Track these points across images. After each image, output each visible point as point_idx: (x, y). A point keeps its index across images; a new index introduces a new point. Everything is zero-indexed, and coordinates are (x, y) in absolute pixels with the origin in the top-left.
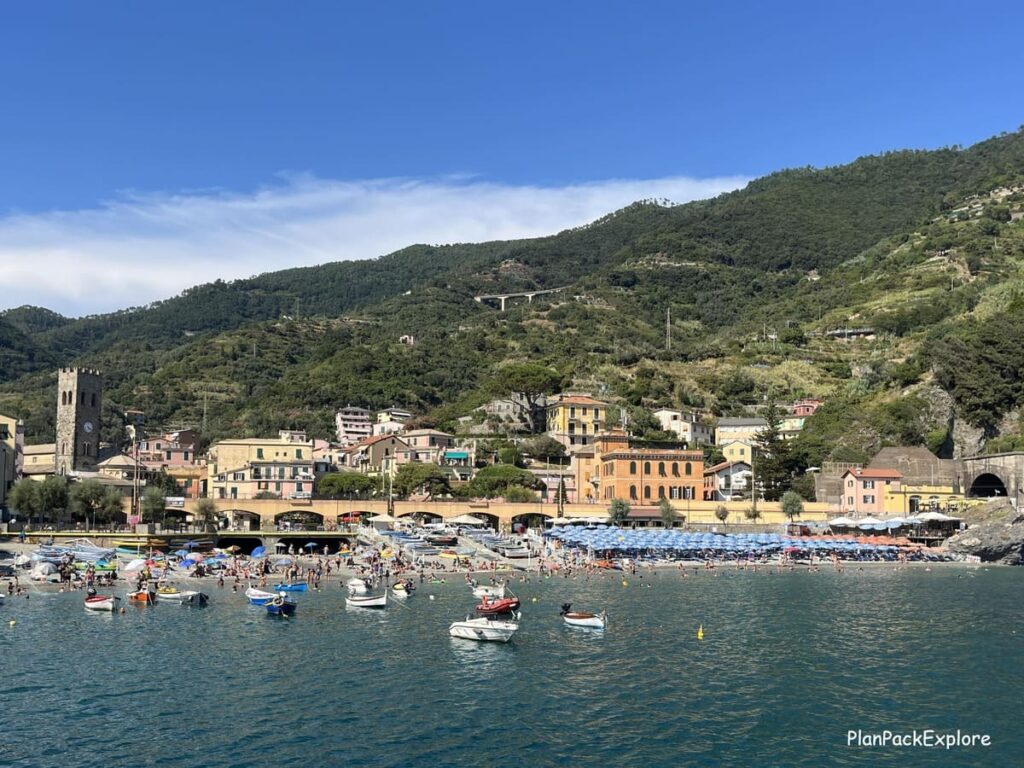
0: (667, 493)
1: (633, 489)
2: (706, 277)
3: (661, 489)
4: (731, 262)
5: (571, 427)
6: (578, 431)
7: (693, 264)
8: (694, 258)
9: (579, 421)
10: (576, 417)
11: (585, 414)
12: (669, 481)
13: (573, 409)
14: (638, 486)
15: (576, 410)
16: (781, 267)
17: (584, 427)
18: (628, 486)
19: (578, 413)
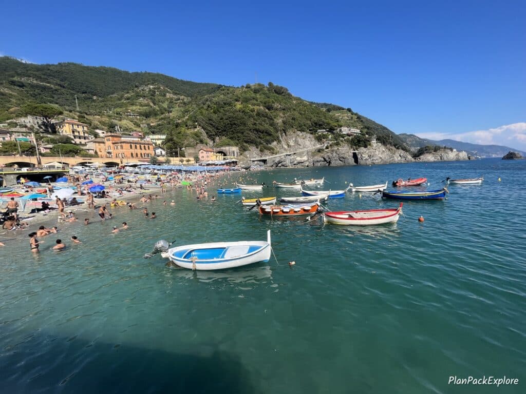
0: (143, 155)
1: (132, 154)
2: (56, 90)
3: (141, 154)
4: (64, 87)
5: (73, 132)
6: (76, 134)
7: (49, 85)
8: (49, 83)
9: (76, 130)
10: (74, 128)
11: (78, 127)
12: (143, 151)
13: (73, 125)
14: (133, 153)
15: (74, 126)
16: (83, 93)
17: (79, 132)
18: (130, 153)
19: (75, 127)
